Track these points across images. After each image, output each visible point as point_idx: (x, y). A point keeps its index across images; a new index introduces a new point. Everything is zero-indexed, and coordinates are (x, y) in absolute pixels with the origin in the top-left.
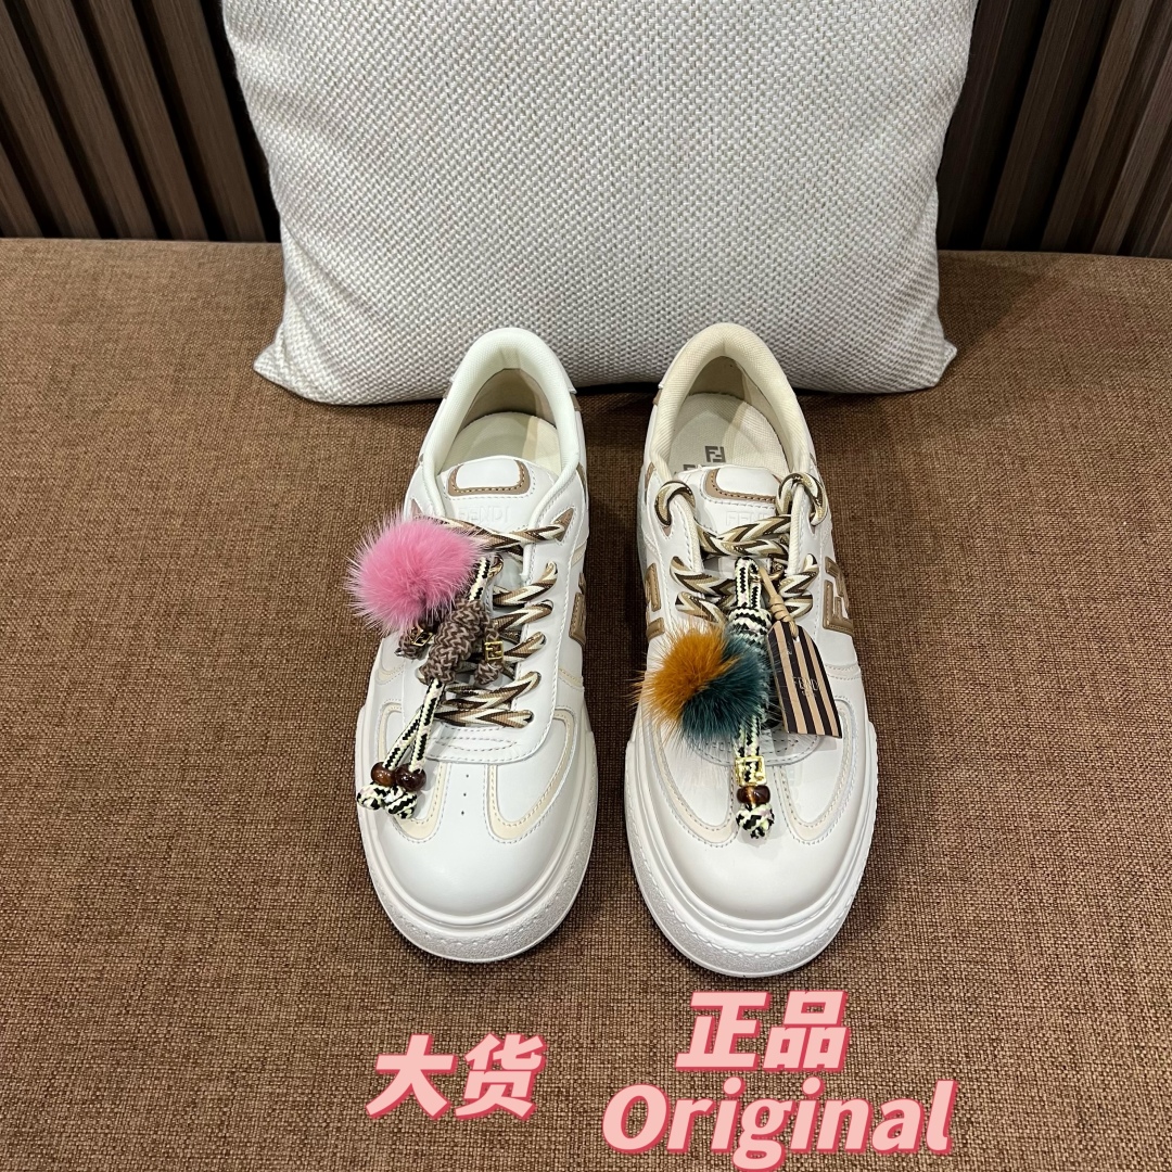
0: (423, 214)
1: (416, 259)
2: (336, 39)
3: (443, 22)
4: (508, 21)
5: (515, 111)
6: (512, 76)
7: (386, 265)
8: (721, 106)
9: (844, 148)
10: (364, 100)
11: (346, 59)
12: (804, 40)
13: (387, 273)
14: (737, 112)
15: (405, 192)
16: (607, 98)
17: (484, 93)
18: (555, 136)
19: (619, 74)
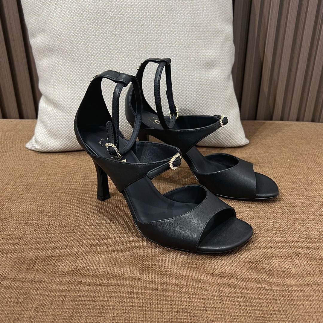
0: (83, 72)
1: (80, 88)
3: (90, 13)
7: (71, 92)
13: (71, 95)
16: (135, 30)
17: (101, 31)
18: (122, 42)
19: (138, 23)
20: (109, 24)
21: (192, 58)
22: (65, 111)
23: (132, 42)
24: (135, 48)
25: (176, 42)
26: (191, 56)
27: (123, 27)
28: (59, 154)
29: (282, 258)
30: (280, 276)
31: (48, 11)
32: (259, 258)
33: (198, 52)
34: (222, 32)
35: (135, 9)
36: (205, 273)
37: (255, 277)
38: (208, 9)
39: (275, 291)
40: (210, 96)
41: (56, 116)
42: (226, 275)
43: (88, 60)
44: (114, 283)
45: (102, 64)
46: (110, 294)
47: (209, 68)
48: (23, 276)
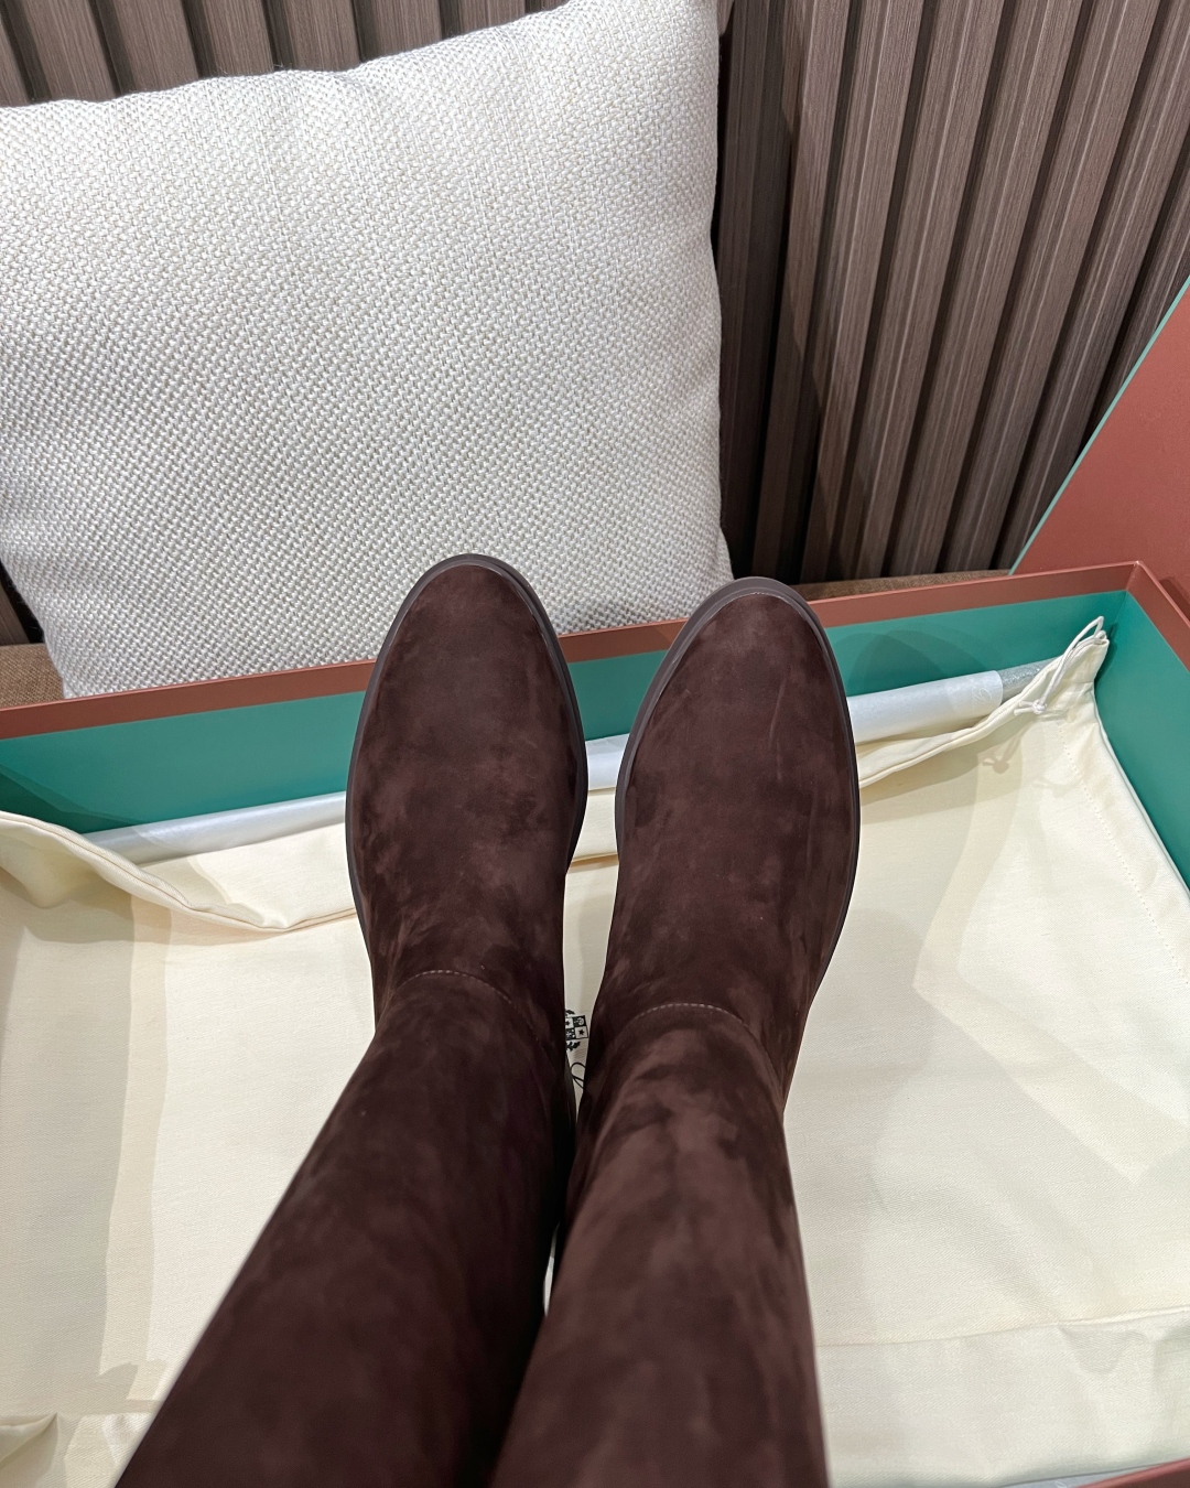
0: (220, 645)
2: (95, 493)
3: (204, 456)
4: (272, 445)
5: (297, 529)
6: (286, 496)
8: (502, 490)
9: (627, 508)
10: (135, 547)
11: (108, 511)
12: (567, 416)
14: (518, 493)
15: (196, 628)
16: (388, 501)
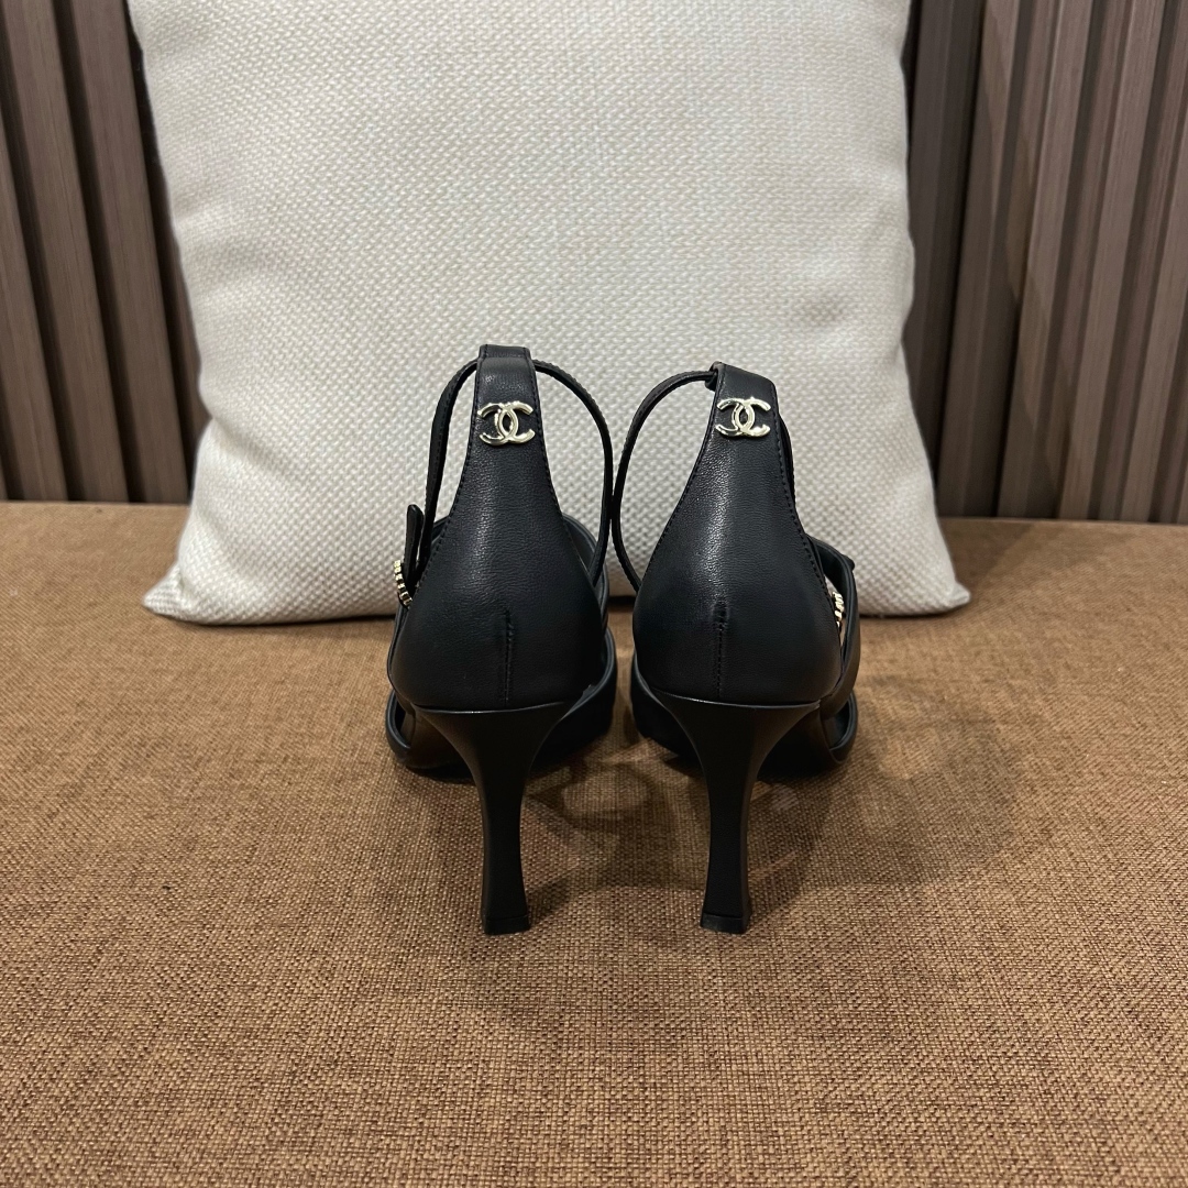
1: (347, 394)
7: (313, 407)
13: (313, 417)
17: (427, 192)
18: (500, 230)
19: (561, 162)
20: (456, 166)
21: (755, 289)
22: (291, 474)
23: (536, 229)
24: (547, 253)
25: (699, 231)
26: (751, 279)
27: (506, 175)
28: (265, 633)
29: (1096, 1044)
30: (1086, 1117)
31: (242, 120)
32: (1004, 1044)
33: (777, 265)
34: (868, 197)
35: (549, 111)
36: (794, 1098)
37: (990, 1120)
38: (817, 114)
39: (1065, 1177)
40: (821, 426)
41: (257, 494)
42: (874, 1107)
43: (378, 295)
44: (443, 1126)
45: (427, 309)
46: (426, 1169)
47: (819, 325)
48: (104, 1088)
